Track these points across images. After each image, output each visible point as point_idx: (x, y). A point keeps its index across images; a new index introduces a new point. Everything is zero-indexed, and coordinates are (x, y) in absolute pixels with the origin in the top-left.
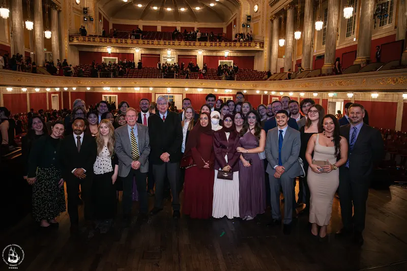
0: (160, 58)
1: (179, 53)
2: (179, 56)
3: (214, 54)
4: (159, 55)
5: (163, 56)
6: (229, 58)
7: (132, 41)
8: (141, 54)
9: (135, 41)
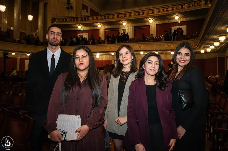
0: (119, 30)
1: (134, 25)
2: (135, 27)
3: (167, 22)
4: (119, 28)
5: (121, 29)
6: (182, 23)
7: (93, 18)
8: (105, 29)
9: (95, 18)
